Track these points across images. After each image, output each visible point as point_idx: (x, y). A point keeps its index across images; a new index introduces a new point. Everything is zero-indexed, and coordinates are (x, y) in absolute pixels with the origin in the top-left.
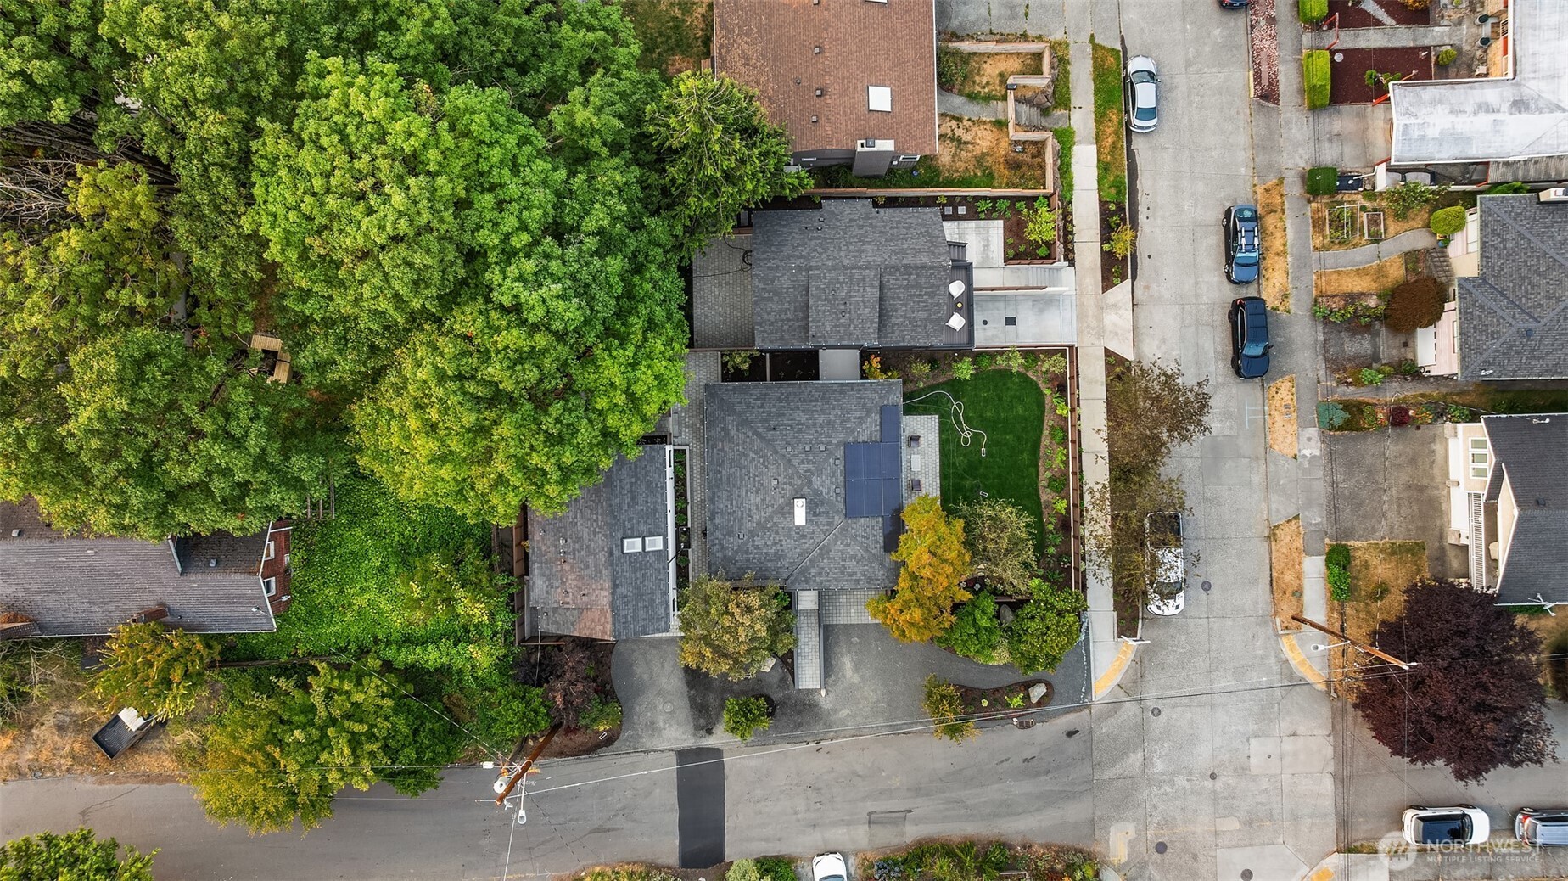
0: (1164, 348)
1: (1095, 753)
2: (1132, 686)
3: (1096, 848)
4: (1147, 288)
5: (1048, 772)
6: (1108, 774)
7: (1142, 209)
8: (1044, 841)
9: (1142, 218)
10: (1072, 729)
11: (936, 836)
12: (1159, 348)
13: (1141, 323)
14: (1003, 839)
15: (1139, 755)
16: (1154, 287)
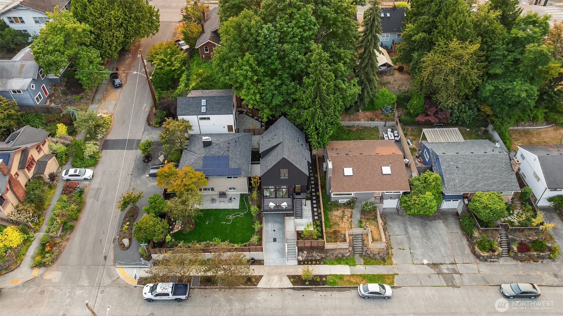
0: (262, 300)
4: (289, 294)
5: (93, 248)
6: (84, 272)
7: (325, 293)
9: (321, 293)
10: (108, 258)
11: (85, 209)
12: (263, 298)
13: (274, 292)
14: (74, 231)
15: (87, 285)
16: (290, 297)
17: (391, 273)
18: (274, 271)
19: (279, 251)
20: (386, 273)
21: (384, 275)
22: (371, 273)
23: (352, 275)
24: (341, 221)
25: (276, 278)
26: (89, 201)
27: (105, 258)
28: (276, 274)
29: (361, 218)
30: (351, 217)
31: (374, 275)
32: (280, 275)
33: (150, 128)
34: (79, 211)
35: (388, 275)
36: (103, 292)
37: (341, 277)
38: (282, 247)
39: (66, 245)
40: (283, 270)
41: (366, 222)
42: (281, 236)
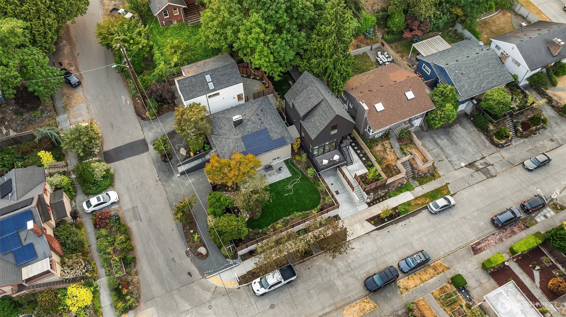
0: (358, 250)
1: (184, 287)
2: (217, 292)
3: (142, 305)
4: (377, 235)
5: (171, 270)
6: (177, 297)
7: (403, 223)
8: (140, 279)
9: (400, 224)
10: (192, 274)
11: (133, 234)
12: (358, 249)
13: (363, 239)
14: (137, 262)
15: (189, 308)
16: (379, 238)
17: (444, 184)
18: (353, 221)
19: (347, 201)
20: (439, 186)
21: (440, 188)
22: (429, 191)
23: (416, 199)
24: (386, 154)
25: (358, 226)
26: (132, 225)
27: (189, 274)
28: (356, 223)
29: (400, 145)
30: (392, 148)
31: (433, 191)
32: (360, 221)
33: (146, 122)
34: (129, 239)
35: (442, 187)
36: (210, 307)
37: (408, 203)
38: (347, 197)
39: (138, 279)
40: (360, 217)
41: (406, 148)
42: (341, 187)
